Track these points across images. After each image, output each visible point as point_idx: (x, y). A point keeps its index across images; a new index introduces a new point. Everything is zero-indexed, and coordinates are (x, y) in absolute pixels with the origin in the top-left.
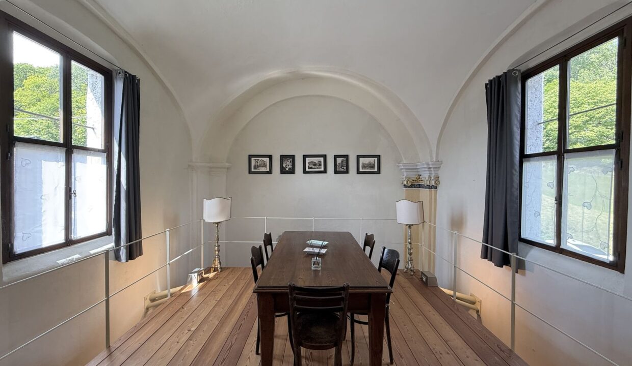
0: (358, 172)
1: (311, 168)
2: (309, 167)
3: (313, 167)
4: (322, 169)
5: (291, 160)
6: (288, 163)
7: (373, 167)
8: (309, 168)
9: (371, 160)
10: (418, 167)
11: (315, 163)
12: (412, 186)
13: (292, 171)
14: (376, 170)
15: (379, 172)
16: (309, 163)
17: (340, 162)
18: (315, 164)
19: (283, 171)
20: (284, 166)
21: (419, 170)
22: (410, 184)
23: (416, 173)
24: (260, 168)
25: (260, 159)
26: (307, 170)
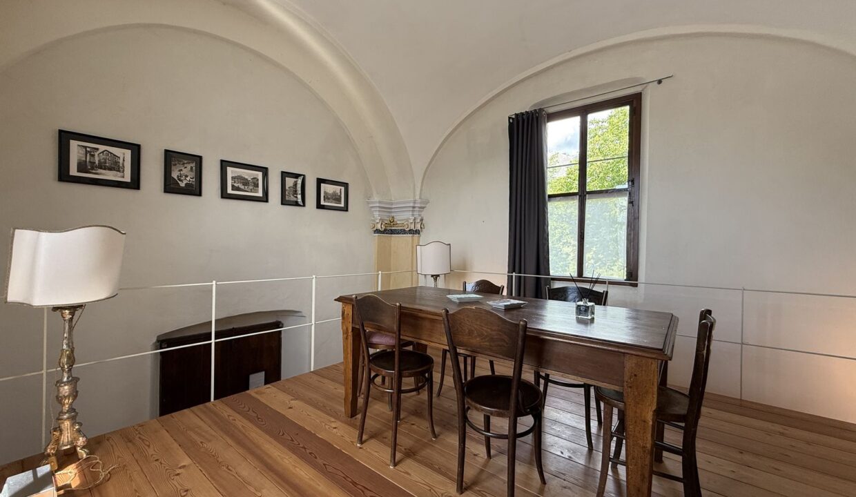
0: (319, 206)
1: (238, 189)
2: (233, 186)
3: (242, 187)
4: (260, 194)
5: (193, 165)
6: (185, 171)
7: (338, 200)
8: (234, 188)
9: (337, 189)
10: (393, 206)
11: (244, 179)
12: (385, 232)
13: (195, 190)
14: (342, 205)
15: (346, 209)
16: (232, 178)
17: (292, 185)
18: (246, 182)
19: (171, 187)
20: (175, 175)
21: (393, 210)
22: (383, 230)
23: (388, 214)
24: (100, 171)
25: (102, 148)
26: (230, 191)
